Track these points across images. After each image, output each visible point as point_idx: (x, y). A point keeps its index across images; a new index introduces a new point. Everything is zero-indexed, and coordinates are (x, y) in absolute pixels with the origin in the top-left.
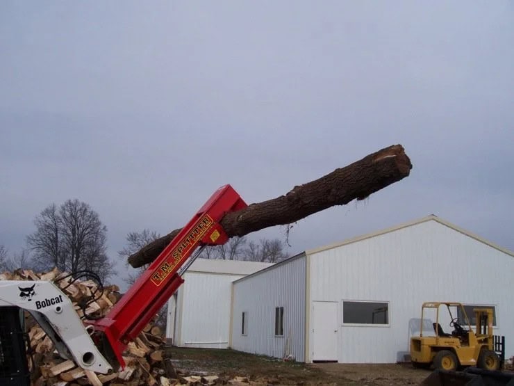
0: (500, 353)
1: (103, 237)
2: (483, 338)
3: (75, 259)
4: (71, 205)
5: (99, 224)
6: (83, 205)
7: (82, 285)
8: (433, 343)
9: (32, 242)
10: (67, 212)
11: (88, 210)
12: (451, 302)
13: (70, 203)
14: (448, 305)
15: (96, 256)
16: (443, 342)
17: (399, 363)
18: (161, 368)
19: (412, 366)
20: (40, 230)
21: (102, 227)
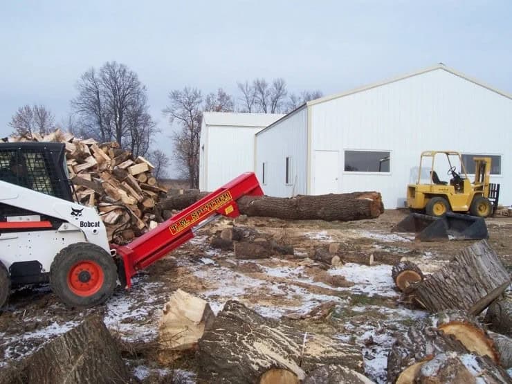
0: (494, 200)
1: (144, 97)
2: (479, 185)
3: (118, 119)
4: (110, 67)
5: (139, 83)
6: (121, 66)
7: (81, 144)
8: (428, 190)
9: (76, 106)
10: (106, 75)
11: (127, 71)
12: (451, 150)
13: (108, 65)
14: (447, 154)
15: (140, 115)
16: (437, 189)
17: (398, 209)
18: (153, 214)
19: (409, 211)
20: (83, 93)
21: (141, 87)
